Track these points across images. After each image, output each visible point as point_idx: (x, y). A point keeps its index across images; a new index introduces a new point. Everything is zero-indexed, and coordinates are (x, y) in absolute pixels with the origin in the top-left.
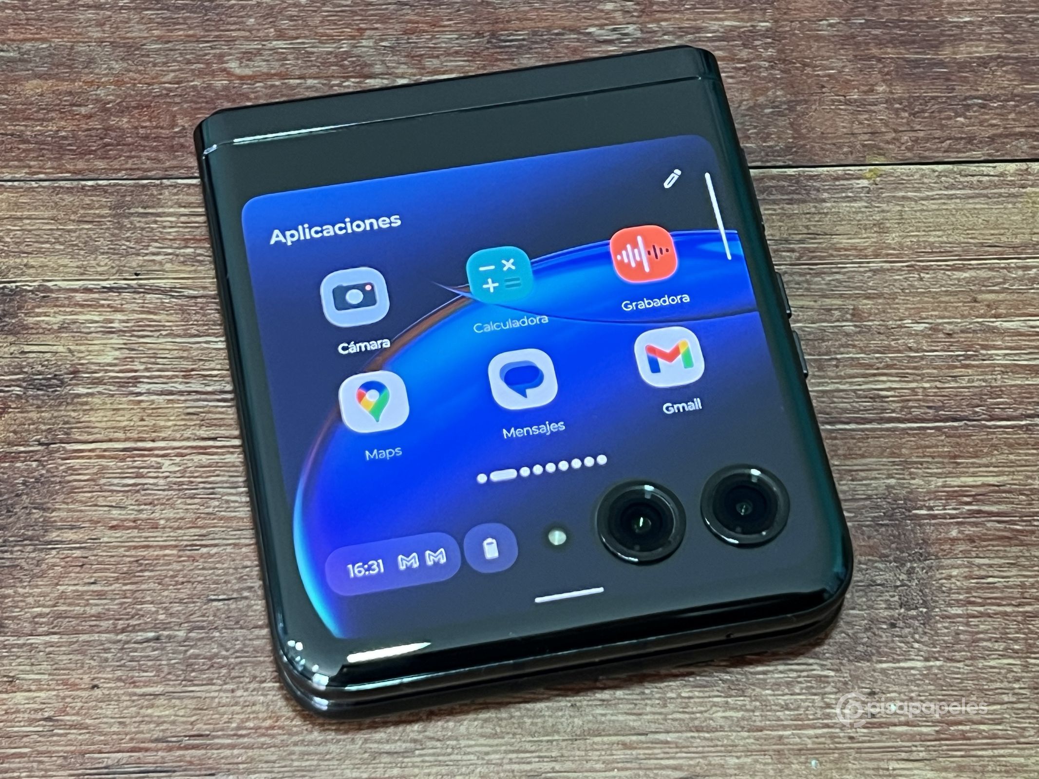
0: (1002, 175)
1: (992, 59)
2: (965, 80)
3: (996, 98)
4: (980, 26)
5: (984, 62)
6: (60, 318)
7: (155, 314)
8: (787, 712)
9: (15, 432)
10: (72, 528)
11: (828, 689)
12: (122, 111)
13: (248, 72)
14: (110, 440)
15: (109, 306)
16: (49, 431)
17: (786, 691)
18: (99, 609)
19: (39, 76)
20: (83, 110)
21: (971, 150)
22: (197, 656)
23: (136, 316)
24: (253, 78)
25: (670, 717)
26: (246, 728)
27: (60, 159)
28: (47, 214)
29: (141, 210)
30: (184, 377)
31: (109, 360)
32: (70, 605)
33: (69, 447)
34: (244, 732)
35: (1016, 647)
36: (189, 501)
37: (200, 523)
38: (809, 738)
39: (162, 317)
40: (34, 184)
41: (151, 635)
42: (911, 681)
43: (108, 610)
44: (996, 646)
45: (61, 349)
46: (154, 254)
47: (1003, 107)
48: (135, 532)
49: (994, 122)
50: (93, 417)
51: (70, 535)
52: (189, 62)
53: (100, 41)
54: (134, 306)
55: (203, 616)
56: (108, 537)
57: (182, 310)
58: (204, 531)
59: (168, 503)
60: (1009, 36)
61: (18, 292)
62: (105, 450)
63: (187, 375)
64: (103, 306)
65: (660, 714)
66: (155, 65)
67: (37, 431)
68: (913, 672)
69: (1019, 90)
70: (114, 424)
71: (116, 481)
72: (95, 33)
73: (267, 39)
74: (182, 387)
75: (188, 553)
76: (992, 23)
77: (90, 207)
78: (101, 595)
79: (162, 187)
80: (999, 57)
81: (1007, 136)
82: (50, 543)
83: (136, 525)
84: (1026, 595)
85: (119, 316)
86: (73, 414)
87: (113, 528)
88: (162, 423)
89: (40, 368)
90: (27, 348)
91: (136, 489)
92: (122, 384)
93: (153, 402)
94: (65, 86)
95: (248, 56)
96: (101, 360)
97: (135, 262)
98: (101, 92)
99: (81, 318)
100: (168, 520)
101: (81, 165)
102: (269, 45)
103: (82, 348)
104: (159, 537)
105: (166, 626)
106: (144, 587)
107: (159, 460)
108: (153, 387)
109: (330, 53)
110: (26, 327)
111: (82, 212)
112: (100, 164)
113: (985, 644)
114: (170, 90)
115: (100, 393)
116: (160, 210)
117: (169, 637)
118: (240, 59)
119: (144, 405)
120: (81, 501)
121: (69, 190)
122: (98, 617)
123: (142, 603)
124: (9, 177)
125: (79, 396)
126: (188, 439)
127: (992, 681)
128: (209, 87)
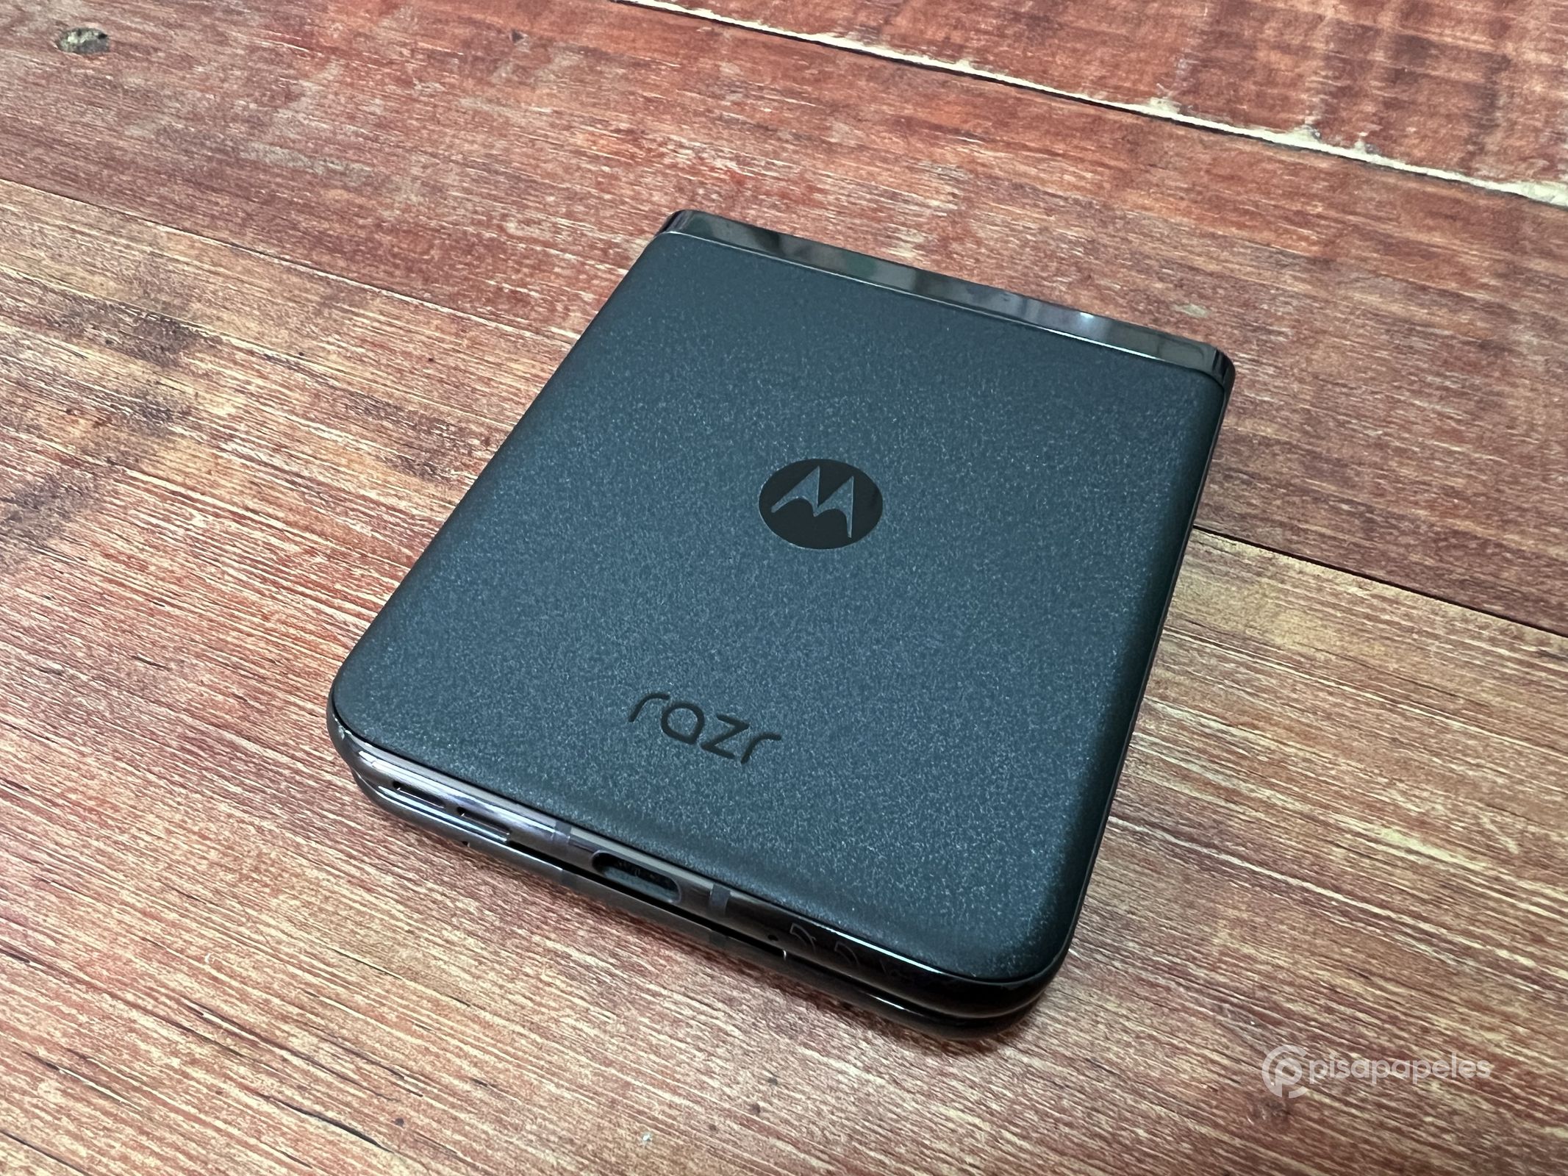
0: (1238, 554)
1: (1278, 442)
2: (1237, 453)
3: (1267, 479)
4: (1279, 409)
5: (1266, 442)
6: (210, 366)
7: (291, 390)
8: (653, 1057)
9: (97, 444)
10: (73, 542)
11: (720, 1051)
12: (393, 231)
13: (520, 233)
14: (168, 480)
15: (258, 371)
16: (123, 453)
17: (667, 1029)
18: (34, 623)
19: (345, 188)
20: (361, 222)
21: (1212, 519)
22: (79, 706)
23: (274, 387)
24: (520, 239)
25: (510, 997)
26: (66, 799)
27: (311, 249)
28: (266, 285)
29: (346, 307)
30: (274, 450)
31: (222, 413)
32: (12, 609)
33: (129, 472)
34: (60, 801)
35: (994, 1106)
36: (191, 559)
37: (186, 581)
38: (661, 1103)
39: (295, 395)
40: (276, 261)
41: (57, 667)
42: (831, 1088)
43: (40, 627)
44: (969, 1093)
45: (190, 391)
46: (328, 343)
47: (1271, 491)
48: (121, 567)
49: (1254, 502)
50: (171, 455)
51: (66, 548)
52: (476, 212)
53: (415, 179)
54: (279, 378)
55: (117, 670)
56: (96, 561)
57: (317, 396)
58: (182, 591)
59: (171, 553)
60: (1308, 428)
61: (196, 336)
62: (156, 486)
63: (278, 448)
64: (253, 369)
65: (501, 987)
66: (446, 206)
67: (115, 449)
68: (840, 1077)
69: (1297, 481)
70: (182, 467)
71: (142, 516)
72: (416, 171)
73: (555, 214)
74: (265, 458)
75: (152, 605)
76: (1295, 411)
77: (307, 291)
78: (46, 611)
79: (378, 295)
80: (1286, 443)
81: (1262, 520)
82: (43, 547)
83: (129, 561)
84: (1042, 1043)
85: (260, 382)
86: (155, 446)
87: (107, 556)
88: (223, 482)
89: (160, 400)
90: (164, 381)
91: (152, 530)
92: (215, 436)
93: (230, 461)
94: (359, 201)
95: (528, 222)
96: (215, 411)
97: (308, 343)
98: (386, 214)
99: (229, 372)
100: (159, 567)
101: (326, 258)
102: (553, 219)
103: (208, 396)
104: (139, 581)
105: (77, 665)
106: (89, 620)
107: (195, 512)
108: (239, 448)
109: (600, 240)
110: (176, 364)
111: (297, 292)
112: (342, 263)
113: (954, 1083)
114: (444, 228)
115: (192, 438)
116: (362, 311)
117: (72, 677)
118: (520, 222)
119: (220, 461)
120: (100, 523)
121: (300, 274)
122: (27, 631)
123: (73, 634)
124: (261, 249)
125: (173, 433)
126: (234, 504)
127: (939, 1138)
128: (479, 236)
